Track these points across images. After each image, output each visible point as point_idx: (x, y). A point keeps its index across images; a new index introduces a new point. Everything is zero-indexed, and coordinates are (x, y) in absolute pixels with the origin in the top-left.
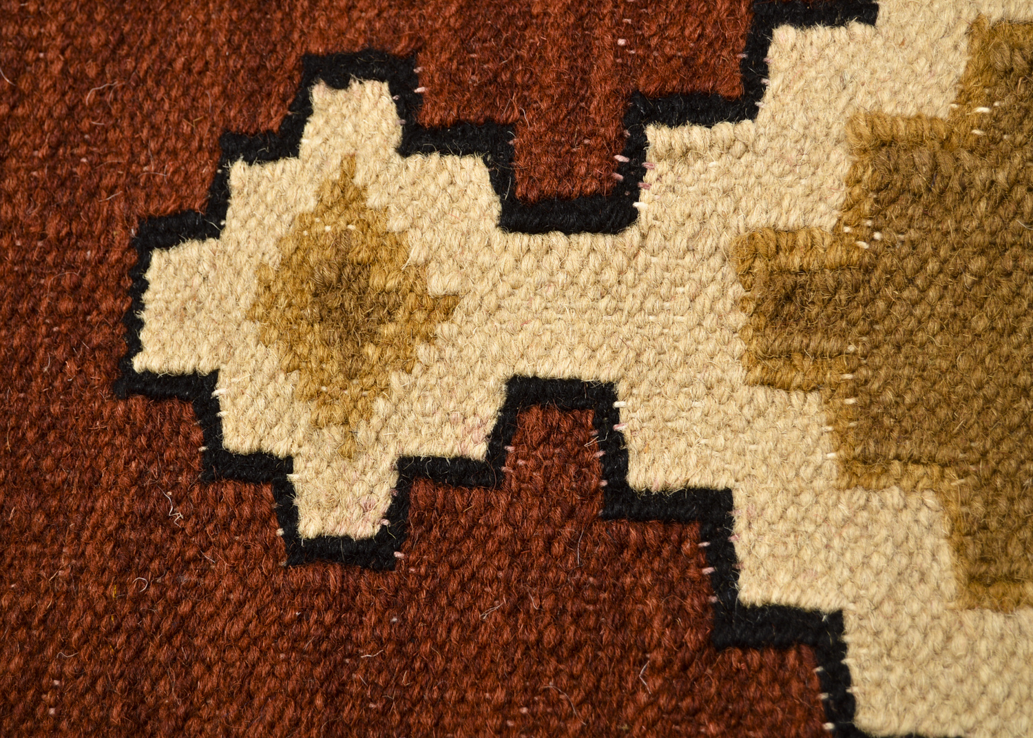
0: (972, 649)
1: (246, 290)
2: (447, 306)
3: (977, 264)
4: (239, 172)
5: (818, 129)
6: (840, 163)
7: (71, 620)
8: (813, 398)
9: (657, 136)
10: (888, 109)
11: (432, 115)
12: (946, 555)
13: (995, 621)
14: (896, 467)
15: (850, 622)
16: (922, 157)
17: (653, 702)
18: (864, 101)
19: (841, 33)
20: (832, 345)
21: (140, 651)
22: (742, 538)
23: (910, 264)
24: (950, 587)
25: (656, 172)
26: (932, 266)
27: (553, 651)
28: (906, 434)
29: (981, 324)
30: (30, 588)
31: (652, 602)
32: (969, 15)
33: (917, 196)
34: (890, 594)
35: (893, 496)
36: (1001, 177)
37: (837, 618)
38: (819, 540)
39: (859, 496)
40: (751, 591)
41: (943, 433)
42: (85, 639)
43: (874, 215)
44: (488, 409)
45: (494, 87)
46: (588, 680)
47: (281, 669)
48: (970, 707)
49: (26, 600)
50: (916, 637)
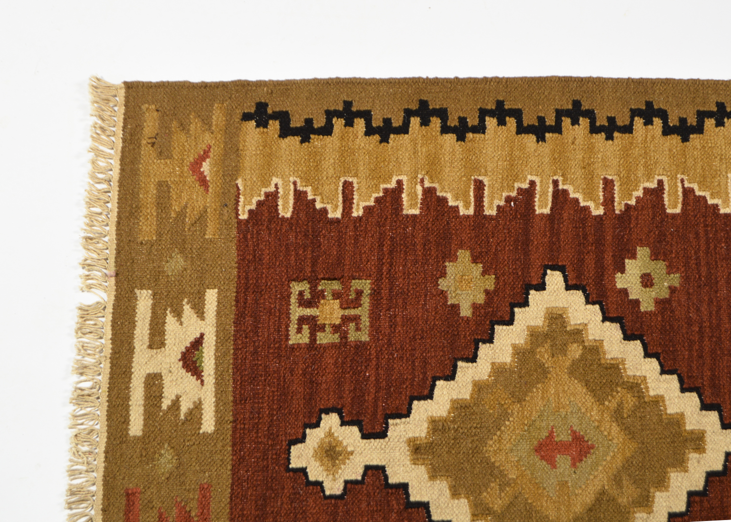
0: (452, 506)
1: (311, 452)
2: (352, 453)
3: (452, 442)
4: (308, 431)
5: (421, 419)
6: (426, 425)
7: (282, 512)
8: (423, 466)
9: (391, 421)
10: (434, 415)
11: (346, 419)
12: (448, 491)
13: (456, 501)
14: (439, 477)
15: (431, 503)
16: (441, 423)
17: (395, 518)
18: (430, 414)
19: (426, 402)
20: (426, 457)
21: (296, 516)
22: (410, 490)
23: (440, 442)
24: (449, 496)
25: (391, 428)
26: (444, 442)
27: (376, 511)
28: (440, 471)
29: (453, 452)
30: (273, 507)
31: (394, 502)
32: (450, 398)
33: (440, 431)
34: (438, 498)
35: (438, 482)
36: (456, 426)
37: (428, 503)
38: (425, 490)
39: (432, 482)
40: (412, 499)
41: (447, 471)
42: (285, 515)
43: (433, 434)
44: (361, 471)
45: (359, 414)
46: (383, 515)
47: (324, 517)
48: (452, 515)
49: (272, 509)
50: (443, 505)
